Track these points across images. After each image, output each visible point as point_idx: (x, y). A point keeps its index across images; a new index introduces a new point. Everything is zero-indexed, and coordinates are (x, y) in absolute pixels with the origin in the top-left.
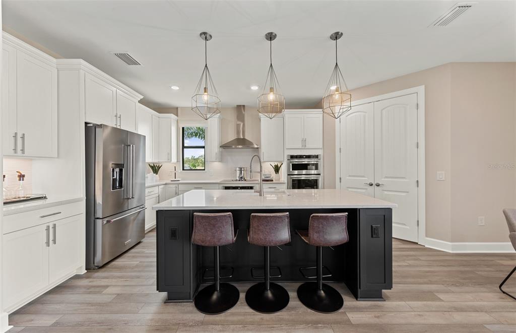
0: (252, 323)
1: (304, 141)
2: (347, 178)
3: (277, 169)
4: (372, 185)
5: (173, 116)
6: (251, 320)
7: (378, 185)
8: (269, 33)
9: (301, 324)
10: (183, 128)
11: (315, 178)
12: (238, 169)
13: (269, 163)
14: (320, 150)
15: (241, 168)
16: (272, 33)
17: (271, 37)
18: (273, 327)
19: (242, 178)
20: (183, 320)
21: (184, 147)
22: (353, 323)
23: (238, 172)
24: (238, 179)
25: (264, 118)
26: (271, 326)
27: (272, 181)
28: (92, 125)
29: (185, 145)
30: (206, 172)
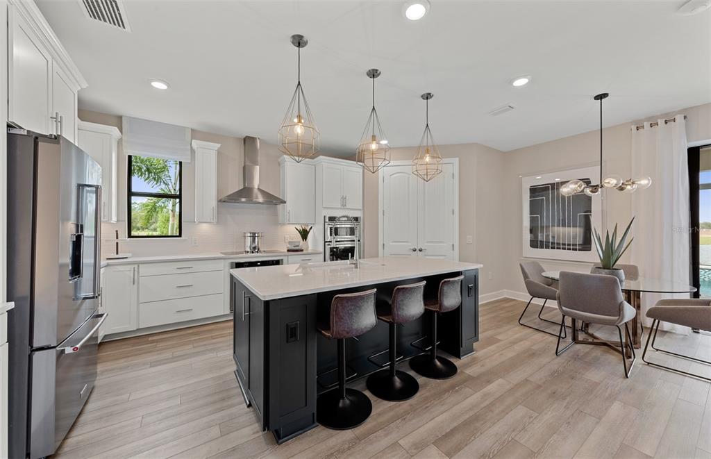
0: (407, 413)
1: (344, 199)
2: (391, 244)
3: (304, 234)
4: (415, 251)
5: (115, 131)
6: (402, 411)
7: (420, 250)
8: (373, 70)
9: (445, 394)
10: (130, 157)
11: (350, 245)
12: (249, 235)
13: (294, 226)
14: (360, 212)
15: (254, 234)
16: (377, 70)
17: (373, 74)
18: (427, 407)
19: (255, 248)
20: (331, 449)
21: (130, 194)
22: (475, 376)
23: (249, 240)
24: (249, 250)
25: (288, 161)
26: (424, 407)
27: (302, 250)
28: (22, 132)
29: (134, 190)
30: (185, 240)
